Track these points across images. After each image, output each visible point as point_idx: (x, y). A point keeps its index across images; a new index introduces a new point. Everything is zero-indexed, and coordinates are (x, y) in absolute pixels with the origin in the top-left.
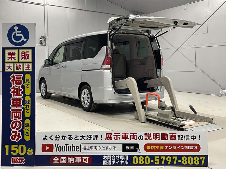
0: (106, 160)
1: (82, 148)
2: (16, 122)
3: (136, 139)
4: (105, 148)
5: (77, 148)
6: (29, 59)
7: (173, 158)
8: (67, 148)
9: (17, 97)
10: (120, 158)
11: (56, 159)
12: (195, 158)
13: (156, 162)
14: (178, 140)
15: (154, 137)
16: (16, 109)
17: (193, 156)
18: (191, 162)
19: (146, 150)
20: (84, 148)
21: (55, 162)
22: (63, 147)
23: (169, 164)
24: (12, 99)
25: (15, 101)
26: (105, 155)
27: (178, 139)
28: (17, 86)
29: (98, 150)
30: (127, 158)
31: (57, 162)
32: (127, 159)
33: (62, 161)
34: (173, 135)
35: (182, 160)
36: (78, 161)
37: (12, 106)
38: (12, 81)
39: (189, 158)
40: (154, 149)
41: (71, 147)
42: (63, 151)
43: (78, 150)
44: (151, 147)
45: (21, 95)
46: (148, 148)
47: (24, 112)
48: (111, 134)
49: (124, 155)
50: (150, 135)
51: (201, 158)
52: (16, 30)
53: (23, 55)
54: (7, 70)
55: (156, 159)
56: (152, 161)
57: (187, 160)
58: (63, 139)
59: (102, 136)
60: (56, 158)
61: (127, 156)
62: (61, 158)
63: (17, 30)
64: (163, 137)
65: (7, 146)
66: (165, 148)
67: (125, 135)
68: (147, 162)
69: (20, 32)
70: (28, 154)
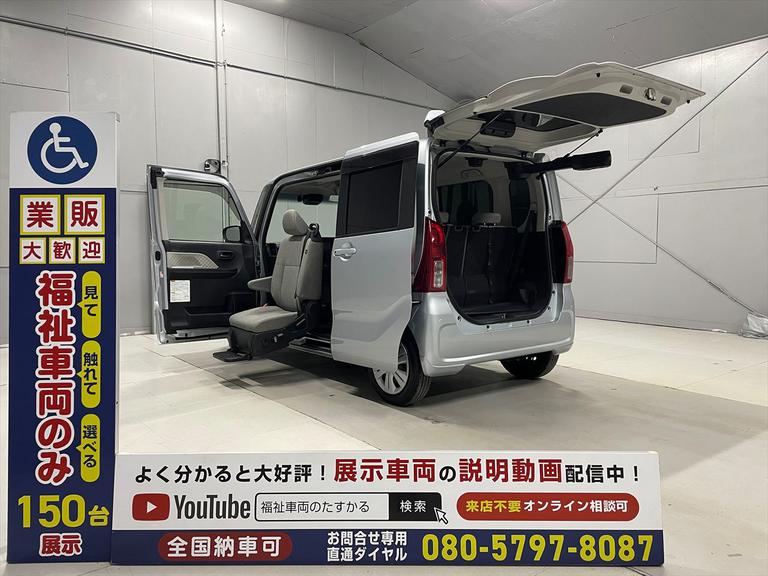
0: (335, 546)
1: (260, 506)
2: (55, 423)
3: (432, 480)
4: (334, 508)
5: (245, 506)
6: (96, 225)
7: (553, 538)
8: (212, 507)
9: (58, 344)
10: (380, 539)
11: (178, 541)
12: (622, 540)
13: (495, 551)
14: (568, 481)
15: (491, 471)
16: (52, 381)
17: (616, 534)
18: (607, 553)
19: (465, 514)
20: (267, 508)
21: (174, 552)
22: (199, 503)
23: (537, 558)
24: (41, 351)
25: (50, 357)
26: (334, 531)
27: (567, 477)
28: (57, 310)
29: (311, 515)
30: (405, 540)
31: (180, 552)
32: (405, 544)
33: (196, 549)
34: (550, 466)
35: (579, 548)
36: (248, 548)
37: (41, 373)
38: (40, 293)
39: (603, 539)
40: (491, 511)
41: (224, 503)
42: (199, 517)
43: (248, 515)
44: (479, 504)
45: (71, 339)
46: (472, 506)
47: (78, 391)
48: (354, 461)
49: (395, 531)
50: (478, 464)
51: (641, 539)
52: (55, 135)
53: (77, 211)
54: (26, 259)
55: (497, 542)
56: (483, 549)
57: (596, 547)
58: (201, 477)
59: (323, 467)
60: (178, 538)
61: (405, 533)
62: (194, 538)
63: (60, 135)
64: (519, 473)
65: (25, 501)
66: (523, 506)
67: (398, 466)
68: (469, 552)
69: (68, 140)
70: (93, 523)
